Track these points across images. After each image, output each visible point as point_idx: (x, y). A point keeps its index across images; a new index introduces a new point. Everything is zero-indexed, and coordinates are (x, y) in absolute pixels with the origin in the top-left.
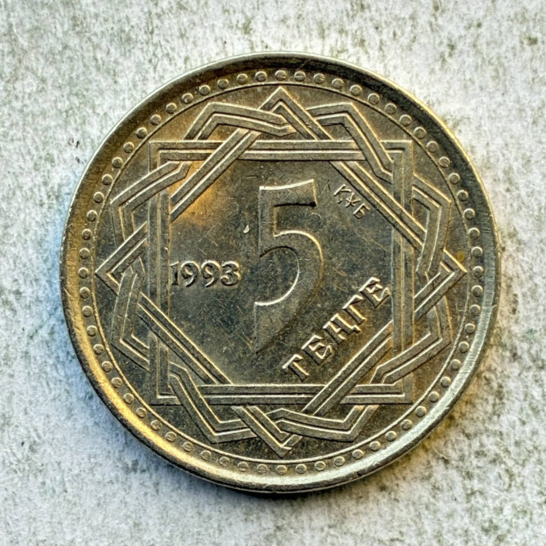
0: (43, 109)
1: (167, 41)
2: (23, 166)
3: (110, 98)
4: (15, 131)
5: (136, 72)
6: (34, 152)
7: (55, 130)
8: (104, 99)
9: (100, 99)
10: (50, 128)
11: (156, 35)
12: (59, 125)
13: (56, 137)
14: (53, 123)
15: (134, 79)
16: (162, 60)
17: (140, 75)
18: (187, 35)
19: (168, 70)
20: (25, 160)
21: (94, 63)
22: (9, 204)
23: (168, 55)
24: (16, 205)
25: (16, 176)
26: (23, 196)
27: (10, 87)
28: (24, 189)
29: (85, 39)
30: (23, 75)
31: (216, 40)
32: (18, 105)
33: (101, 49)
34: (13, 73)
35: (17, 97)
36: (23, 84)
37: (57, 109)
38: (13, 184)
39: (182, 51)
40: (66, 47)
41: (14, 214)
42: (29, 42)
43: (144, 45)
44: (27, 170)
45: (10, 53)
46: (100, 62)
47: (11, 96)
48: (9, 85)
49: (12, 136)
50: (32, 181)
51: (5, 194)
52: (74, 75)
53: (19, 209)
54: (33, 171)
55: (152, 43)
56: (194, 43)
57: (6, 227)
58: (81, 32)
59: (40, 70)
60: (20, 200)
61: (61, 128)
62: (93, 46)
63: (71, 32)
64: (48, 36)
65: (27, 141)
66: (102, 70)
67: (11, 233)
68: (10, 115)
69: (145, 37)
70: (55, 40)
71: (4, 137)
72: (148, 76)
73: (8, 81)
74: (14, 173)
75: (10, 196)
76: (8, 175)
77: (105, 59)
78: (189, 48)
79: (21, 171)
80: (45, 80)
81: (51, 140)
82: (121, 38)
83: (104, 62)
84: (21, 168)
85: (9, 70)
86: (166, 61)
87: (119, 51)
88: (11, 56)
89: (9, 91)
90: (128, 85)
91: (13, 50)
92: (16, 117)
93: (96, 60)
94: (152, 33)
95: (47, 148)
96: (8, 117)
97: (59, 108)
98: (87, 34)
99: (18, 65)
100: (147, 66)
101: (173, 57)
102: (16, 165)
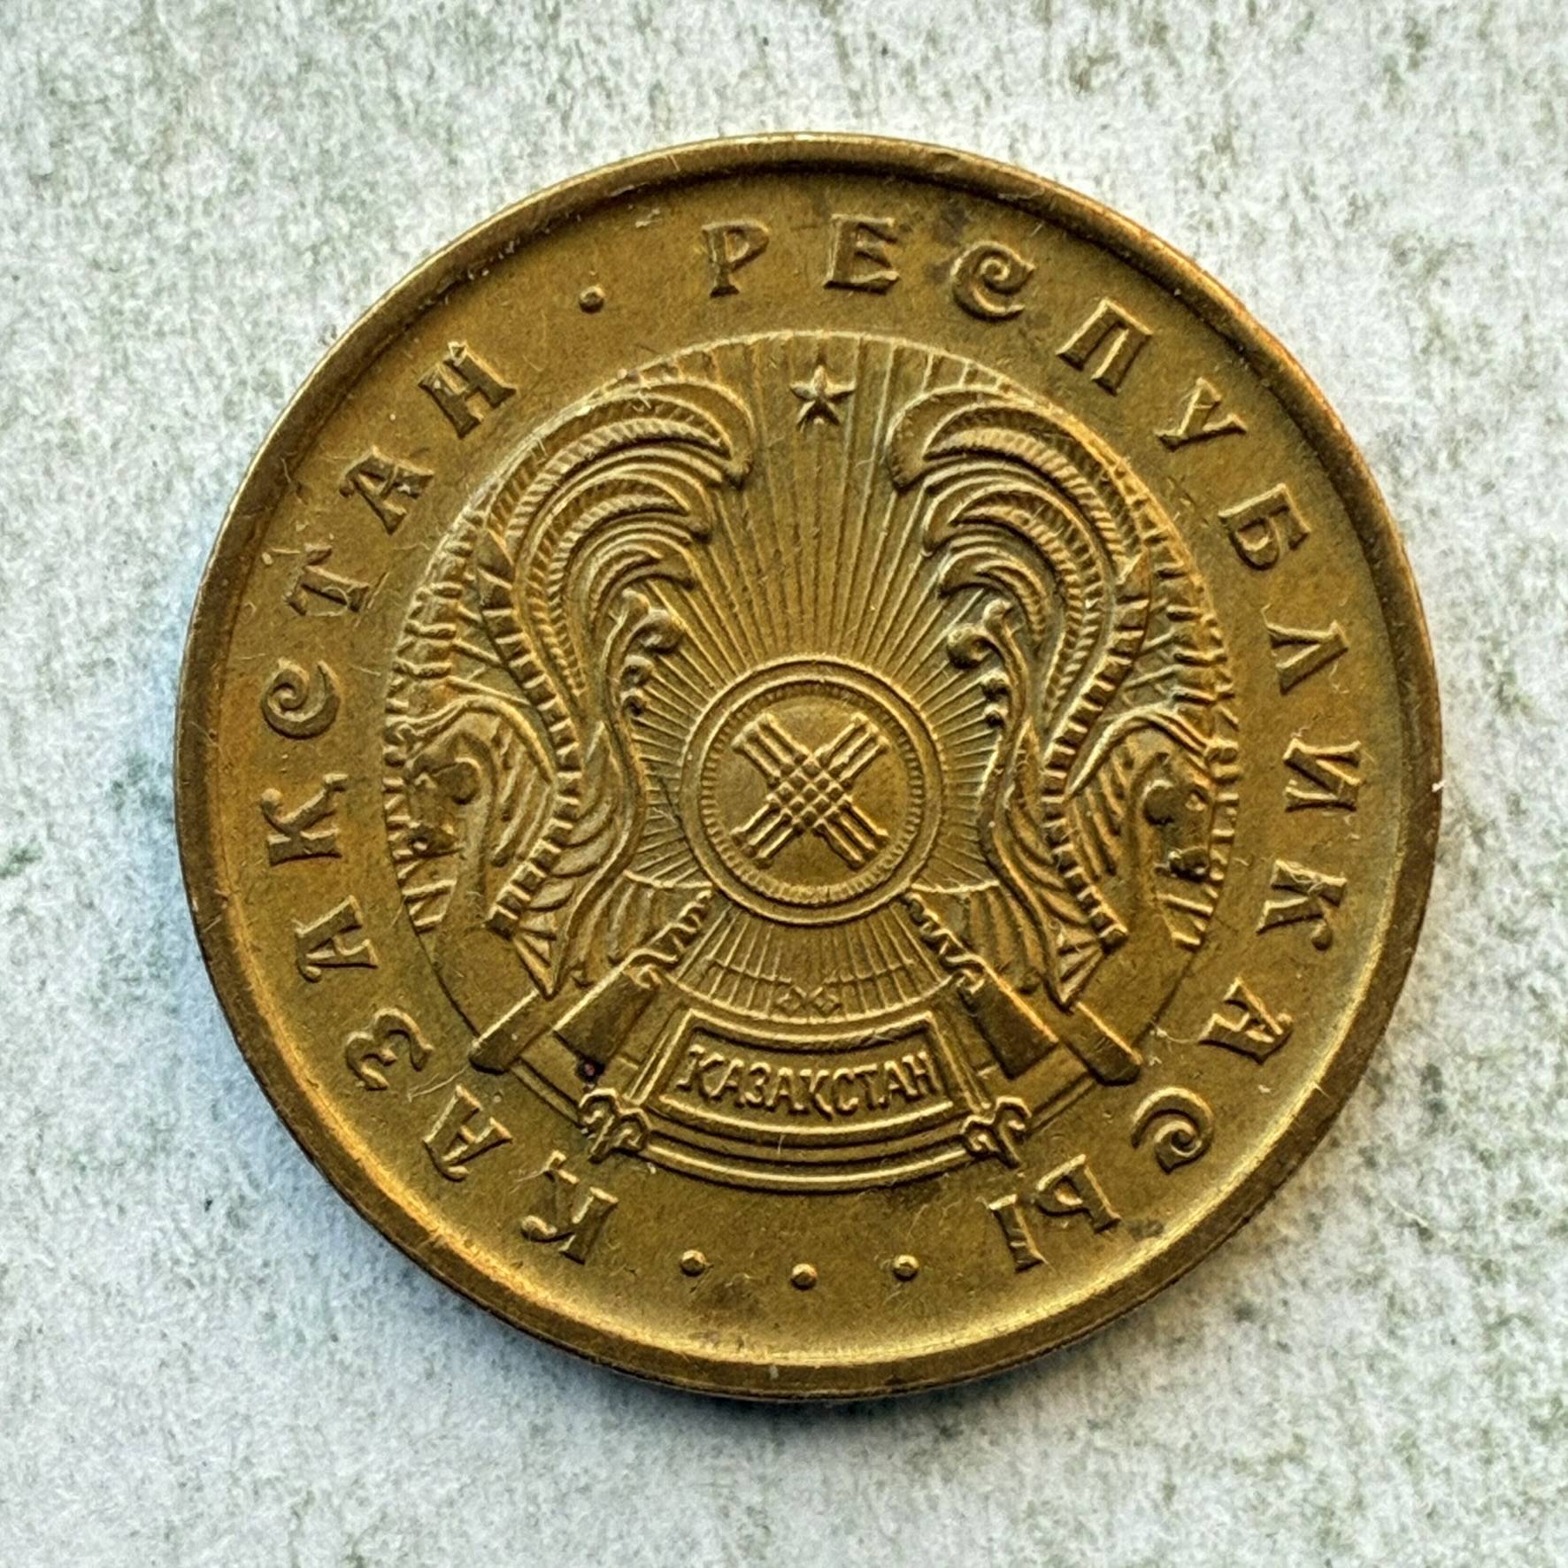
0: (248, 243)
1: (599, 41)
2: (192, 409)
3: (438, 206)
4: (168, 308)
5: (511, 133)
6: (223, 367)
7: (281, 302)
8: (421, 209)
9: (411, 211)
10: (269, 297)
11: (568, 24)
12: (291, 289)
13: (286, 320)
14: (276, 284)
15: (504, 151)
16: (586, 95)
17: (522, 140)
18: (656, 23)
19: (601, 125)
20: (197, 391)
21: (389, 109)
22: (155, 518)
23: (602, 80)
24: (176, 520)
25: (175, 439)
26: (193, 493)
27: (151, 181)
28: (198, 473)
29: (364, 39)
30: (186, 145)
31: (738, 35)
32: (174, 232)
33: (409, 67)
34: (160, 140)
35: (171, 211)
36: (188, 174)
37: (286, 243)
38: (166, 461)
39: (640, 69)
40: (308, 63)
41: (169, 547)
42: (203, 52)
43: (534, 53)
44: (203, 419)
45: (147, 84)
46: (408, 105)
47: (152, 211)
48: (148, 175)
49: (160, 324)
50: (220, 450)
51: (144, 492)
52: (333, 143)
53: (185, 533)
54: (221, 422)
55: (557, 47)
56: (676, 43)
57: (148, 585)
58: (352, 21)
59: (237, 133)
60: (185, 506)
61: (299, 297)
62: (386, 59)
63: (321, 21)
64: (256, 33)
65: (203, 335)
66: (414, 130)
67: (164, 601)
68: (151, 261)
69: (536, 30)
70: (278, 44)
71: (137, 324)
72: (546, 142)
73: (146, 166)
74: (167, 430)
75: (158, 496)
76: (149, 434)
77: (420, 97)
78: (660, 58)
79: (188, 423)
80: (252, 161)
81: (272, 332)
82: (465, 33)
83: (418, 104)
84: (186, 413)
85: (149, 133)
86: (596, 99)
87: (460, 72)
88: (152, 91)
89: (150, 194)
90: (490, 169)
91: (157, 74)
92: (169, 268)
93: (397, 98)
94: (555, 17)
95: (262, 355)
96: (145, 267)
97: (293, 238)
98: (368, 26)
99: (173, 117)
100: (543, 113)
101: (617, 86)
102: (172, 406)
